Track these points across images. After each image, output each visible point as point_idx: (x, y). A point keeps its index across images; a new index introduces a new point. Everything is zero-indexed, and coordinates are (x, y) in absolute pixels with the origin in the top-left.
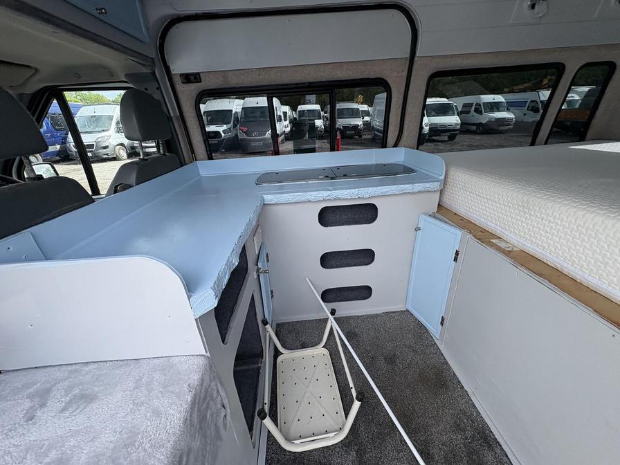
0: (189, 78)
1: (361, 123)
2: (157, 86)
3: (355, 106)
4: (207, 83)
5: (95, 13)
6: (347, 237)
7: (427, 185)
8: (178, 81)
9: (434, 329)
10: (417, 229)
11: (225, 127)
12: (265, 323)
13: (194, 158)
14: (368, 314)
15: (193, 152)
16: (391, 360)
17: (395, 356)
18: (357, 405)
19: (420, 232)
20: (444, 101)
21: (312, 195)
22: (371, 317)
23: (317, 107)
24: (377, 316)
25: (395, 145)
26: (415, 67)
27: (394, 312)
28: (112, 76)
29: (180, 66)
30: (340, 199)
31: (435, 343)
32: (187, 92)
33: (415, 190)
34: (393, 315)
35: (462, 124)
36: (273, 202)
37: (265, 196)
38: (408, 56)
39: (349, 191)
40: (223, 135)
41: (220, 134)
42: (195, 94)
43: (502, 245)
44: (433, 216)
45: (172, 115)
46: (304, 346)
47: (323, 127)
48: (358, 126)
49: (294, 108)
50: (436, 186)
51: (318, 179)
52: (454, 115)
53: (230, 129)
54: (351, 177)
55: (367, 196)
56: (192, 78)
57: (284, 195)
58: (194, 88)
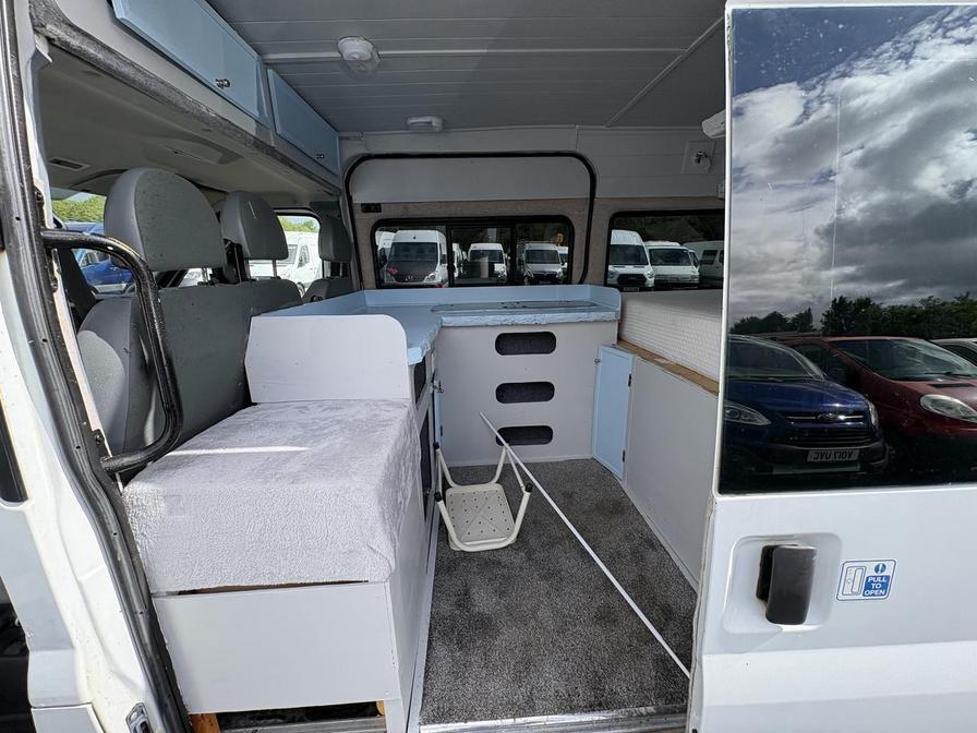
0: (368, 208)
1: (560, 270)
2: (340, 213)
3: (551, 247)
4: (385, 214)
5: (315, 157)
6: (525, 368)
7: (602, 314)
8: (358, 210)
9: (617, 469)
10: (597, 361)
12: (436, 446)
13: (362, 287)
14: (549, 461)
15: (361, 280)
16: (569, 495)
18: (527, 495)
19: (600, 365)
20: (675, 245)
23: (498, 247)
24: (558, 463)
25: (581, 282)
26: (595, 207)
27: (578, 460)
28: (295, 202)
29: (360, 197)
30: (517, 325)
31: (618, 483)
32: (365, 221)
33: (592, 319)
34: (576, 462)
35: (702, 277)
37: (444, 318)
38: (588, 196)
39: (525, 316)
42: (373, 222)
43: (663, 361)
44: (613, 346)
47: (505, 273)
48: (556, 274)
49: (464, 248)
50: (610, 315)
52: (690, 264)
55: (545, 323)
56: (373, 208)
58: (373, 217)
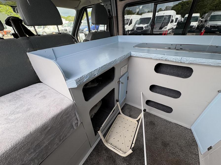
2: (110, 3)
9: (202, 149)
11: (146, 25)
12: (117, 101)
14: (166, 119)
15: (118, 32)
16: (165, 145)
17: (168, 144)
21: (153, 56)
22: (167, 121)
24: (170, 122)
27: (181, 126)
31: (198, 155)
32: (121, 5)
34: (180, 127)
36: (134, 56)
39: (176, 57)
40: (144, 28)
41: (143, 28)
45: (113, 16)
46: (130, 116)
51: (164, 48)
53: (148, 26)
54: (185, 50)
55: (187, 62)
57: (140, 53)
58: (123, 3)
